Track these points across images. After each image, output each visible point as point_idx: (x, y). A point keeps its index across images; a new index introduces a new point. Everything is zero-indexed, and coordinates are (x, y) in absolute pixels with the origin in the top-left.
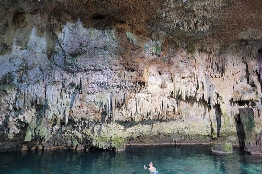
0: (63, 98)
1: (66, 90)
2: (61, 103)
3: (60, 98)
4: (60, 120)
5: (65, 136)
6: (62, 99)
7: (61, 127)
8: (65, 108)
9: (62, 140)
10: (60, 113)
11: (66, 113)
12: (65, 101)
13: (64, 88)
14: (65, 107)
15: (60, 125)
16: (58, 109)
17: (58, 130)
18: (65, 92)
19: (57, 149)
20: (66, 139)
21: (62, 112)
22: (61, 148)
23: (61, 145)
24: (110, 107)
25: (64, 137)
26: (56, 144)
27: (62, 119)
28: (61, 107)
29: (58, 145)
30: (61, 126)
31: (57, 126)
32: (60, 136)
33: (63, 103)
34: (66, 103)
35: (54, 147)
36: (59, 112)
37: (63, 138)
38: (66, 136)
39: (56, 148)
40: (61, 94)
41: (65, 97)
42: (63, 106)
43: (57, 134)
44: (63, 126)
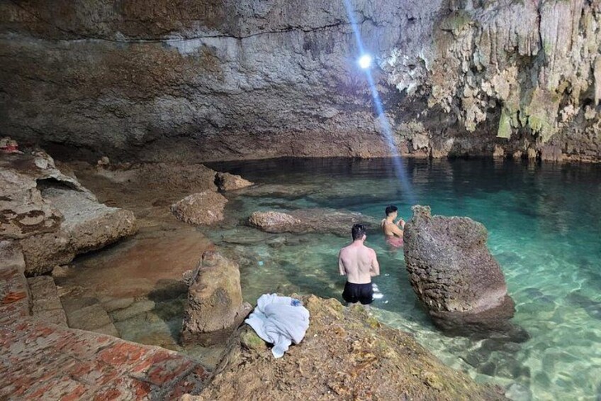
0: (589, 32)
1: (597, 10)
2: (583, 48)
3: (580, 34)
4: (579, 93)
5: (593, 132)
6: (585, 36)
7: (582, 111)
8: (594, 61)
9: (584, 142)
10: (578, 75)
11: (595, 74)
12: (593, 43)
13: (590, 5)
14: (593, 59)
15: (579, 105)
16: (574, 65)
17: (576, 117)
18: (595, 16)
19: (572, 161)
20: (596, 141)
21: (585, 72)
22: (583, 160)
23: (582, 152)
25: (590, 134)
26: (570, 149)
27: (585, 90)
28: (582, 57)
29: (575, 152)
30: (584, 109)
31: (572, 106)
32: (579, 131)
33: (586, 48)
34: (597, 48)
35: (565, 156)
36: (575, 72)
37: (589, 138)
38: (596, 132)
39: (570, 158)
40: (580, 23)
41: (595, 29)
42: (586, 56)
43: (571, 127)
44: (588, 107)
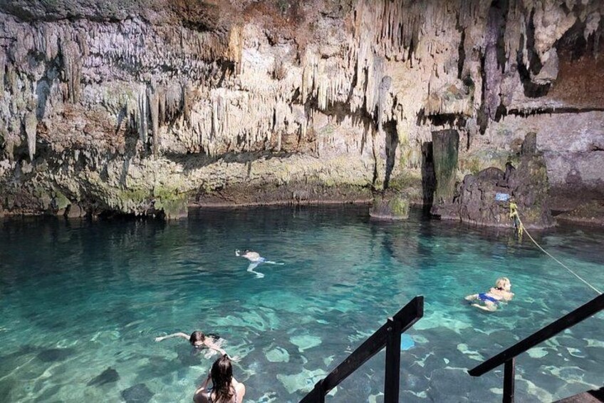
0: (15, 89)
1: (20, 70)
2: (11, 104)
3: (6, 89)
4: (13, 147)
5: (32, 185)
6: (12, 93)
7: (18, 165)
8: (24, 118)
9: (25, 196)
10: (10, 130)
11: (27, 130)
12: (20, 100)
13: (13, 63)
14: (23, 116)
15: (15, 160)
16: (4, 119)
17: (13, 171)
18: (19, 75)
19: (14, 215)
20: (36, 194)
21: (16, 127)
22: (26, 214)
23: (24, 206)
24: (145, 118)
25: (30, 188)
26: (11, 203)
27: (18, 145)
28: (12, 113)
29: (16, 206)
30: (20, 163)
31: (7, 161)
32: (18, 185)
33: (14, 104)
34: (25, 105)
35: (6, 212)
36: (6, 127)
37: (29, 192)
38: (35, 185)
39: (12, 213)
40: (5, 79)
41: (21, 87)
42: (15, 112)
43: (9, 181)
44: (24, 162)
